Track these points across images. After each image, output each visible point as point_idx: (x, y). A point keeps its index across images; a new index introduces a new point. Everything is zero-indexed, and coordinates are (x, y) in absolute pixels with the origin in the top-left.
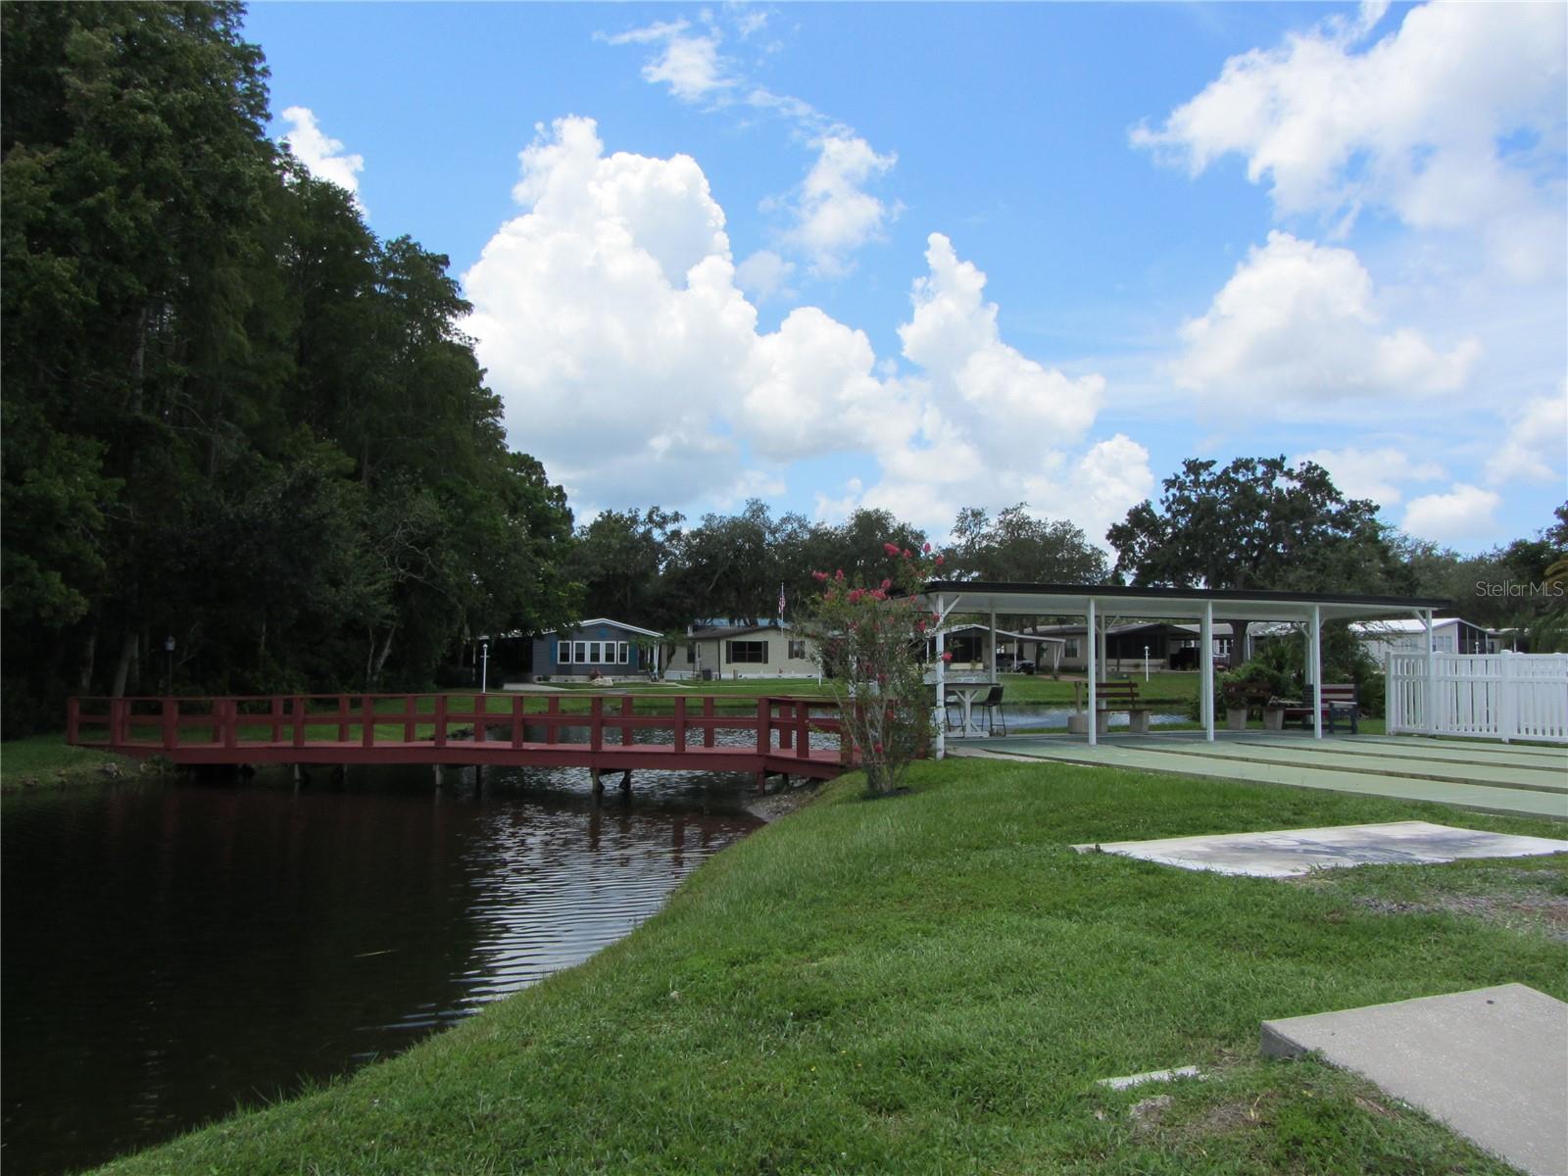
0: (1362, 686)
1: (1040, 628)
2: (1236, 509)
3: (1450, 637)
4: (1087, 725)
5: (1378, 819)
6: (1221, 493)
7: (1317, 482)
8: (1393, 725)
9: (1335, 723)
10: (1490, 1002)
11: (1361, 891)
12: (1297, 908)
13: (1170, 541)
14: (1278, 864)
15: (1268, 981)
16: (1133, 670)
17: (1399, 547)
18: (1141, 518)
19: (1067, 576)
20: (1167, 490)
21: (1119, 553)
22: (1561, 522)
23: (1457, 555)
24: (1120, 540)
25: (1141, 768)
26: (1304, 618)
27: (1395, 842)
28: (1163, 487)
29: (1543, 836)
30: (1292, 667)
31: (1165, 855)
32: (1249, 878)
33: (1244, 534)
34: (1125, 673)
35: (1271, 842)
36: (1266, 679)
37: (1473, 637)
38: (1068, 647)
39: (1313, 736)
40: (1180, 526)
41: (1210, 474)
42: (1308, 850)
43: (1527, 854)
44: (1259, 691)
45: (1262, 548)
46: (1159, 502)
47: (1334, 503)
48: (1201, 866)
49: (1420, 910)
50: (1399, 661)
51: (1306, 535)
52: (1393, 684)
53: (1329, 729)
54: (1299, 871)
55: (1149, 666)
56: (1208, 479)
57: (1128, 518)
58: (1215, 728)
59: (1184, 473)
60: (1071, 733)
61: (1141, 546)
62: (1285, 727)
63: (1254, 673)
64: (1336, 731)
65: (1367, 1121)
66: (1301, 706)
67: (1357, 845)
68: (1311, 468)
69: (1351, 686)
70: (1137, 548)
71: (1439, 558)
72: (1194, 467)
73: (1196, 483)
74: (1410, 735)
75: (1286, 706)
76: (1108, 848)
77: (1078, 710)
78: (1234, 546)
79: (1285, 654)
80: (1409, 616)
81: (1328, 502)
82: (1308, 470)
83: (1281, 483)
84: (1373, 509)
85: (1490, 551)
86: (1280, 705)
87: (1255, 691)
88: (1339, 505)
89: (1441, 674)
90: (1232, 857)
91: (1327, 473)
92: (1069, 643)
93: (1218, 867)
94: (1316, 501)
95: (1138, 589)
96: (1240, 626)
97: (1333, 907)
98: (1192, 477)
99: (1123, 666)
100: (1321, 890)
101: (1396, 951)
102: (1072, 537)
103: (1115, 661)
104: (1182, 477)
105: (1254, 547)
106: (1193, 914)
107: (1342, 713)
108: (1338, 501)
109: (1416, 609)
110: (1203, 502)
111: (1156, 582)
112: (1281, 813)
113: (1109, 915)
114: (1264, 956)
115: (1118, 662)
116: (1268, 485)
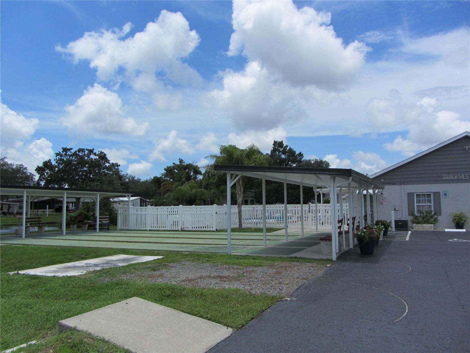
0: (112, 216)
1: (10, 200)
2: (78, 164)
3: (138, 202)
4: (22, 232)
5: (110, 255)
6: (74, 158)
7: (103, 157)
8: (119, 227)
9: (103, 228)
10: (127, 303)
11: (100, 276)
12: (80, 284)
13: (57, 172)
14: (77, 271)
15: (67, 308)
16: (42, 213)
17: (125, 177)
18: (47, 165)
19: (21, 182)
20: (56, 156)
21: (39, 175)
22: (165, 172)
23: (141, 180)
24: (40, 171)
25: (39, 245)
26: (95, 197)
27: (113, 261)
28: (55, 155)
29: (152, 255)
30: (92, 211)
31: (41, 272)
32: (67, 276)
33: (81, 171)
34: (40, 214)
35: (77, 265)
36: (84, 215)
37: (143, 202)
38: (20, 206)
39: (96, 231)
40: (60, 168)
41: (71, 152)
42: (88, 266)
43: (147, 261)
44: (81, 219)
45: (86, 176)
46: (54, 160)
47: (107, 163)
48: (52, 275)
49: (116, 280)
50: (121, 209)
51: (99, 172)
52: (120, 215)
53: (101, 229)
54: (83, 272)
55: (48, 212)
56: (70, 154)
57: (43, 164)
58: (66, 230)
59: (62, 151)
60: (16, 235)
61: (47, 173)
62: (88, 229)
63: (80, 213)
64: (103, 230)
65: (86, 345)
66: (94, 223)
67: (102, 263)
68: (102, 153)
69: (108, 217)
70: (46, 174)
71: (136, 180)
72: (65, 150)
73: (66, 155)
74: (123, 230)
75: (89, 223)
76: (21, 272)
77: (19, 227)
78: (77, 175)
79: (90, 207)
80: (125, 196)
81: (106, 163)
82: (100, 153)
83: (93, 156)
84: (118, 166)
85: (149, 179)
86: (87, 223)
87: (80, 219)
88: (109, 164)
89: (132, 213)
90: (64, 270)
91: (106, 155)
92: (20, 205)
93: (57, 274)
94: (102, 162)
95: (46, 187)
96: (78, 199)
97: (91, 282)
98: (65, 153)
99: (39, 212)
100: (89, 278)
101: (107, 293)
102: (23, 170)
103: (36, 210)
104: (61, 152)
105: (84, 175)
106: (47, 290)
107: (105, 225)
108: (109, 163)
109: (126, 194)
110: (68, 161)
111: (52, 185)
112: (81, 255)
113: (18, 295)
114: (67, 300)
115: (38, 210)
116: (89, 157)
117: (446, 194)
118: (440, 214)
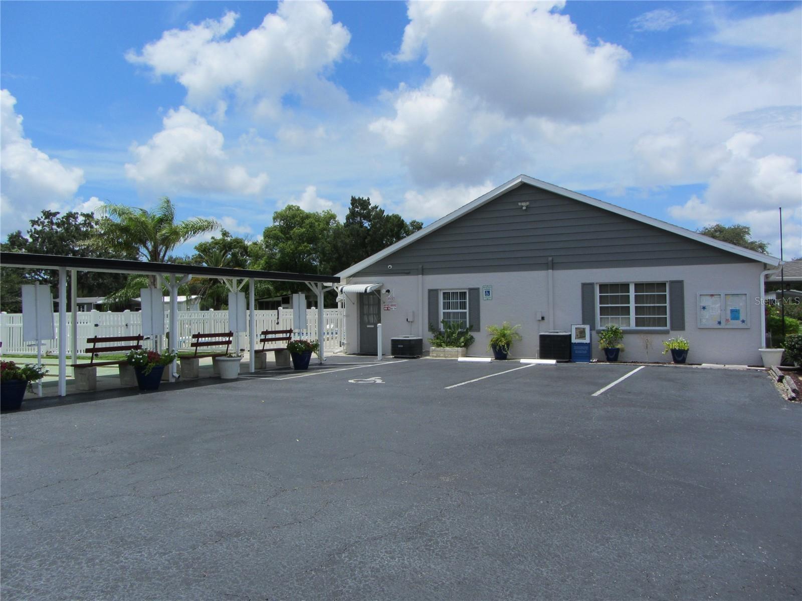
6: (60, 229)
18: (14, 240)
20: (32, 226)
28: (30, 224)
41: (56, 219)
46: (26, 232)
59: (43, 217)
72: (48, 215)
73: (49, 223)
98: (47, 220)
104: (41, 219)
110: (50, 233)
117: (489, 292)
118: (478, 330)
